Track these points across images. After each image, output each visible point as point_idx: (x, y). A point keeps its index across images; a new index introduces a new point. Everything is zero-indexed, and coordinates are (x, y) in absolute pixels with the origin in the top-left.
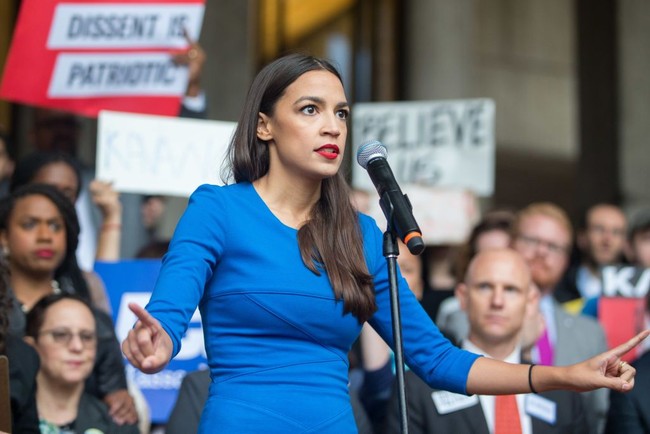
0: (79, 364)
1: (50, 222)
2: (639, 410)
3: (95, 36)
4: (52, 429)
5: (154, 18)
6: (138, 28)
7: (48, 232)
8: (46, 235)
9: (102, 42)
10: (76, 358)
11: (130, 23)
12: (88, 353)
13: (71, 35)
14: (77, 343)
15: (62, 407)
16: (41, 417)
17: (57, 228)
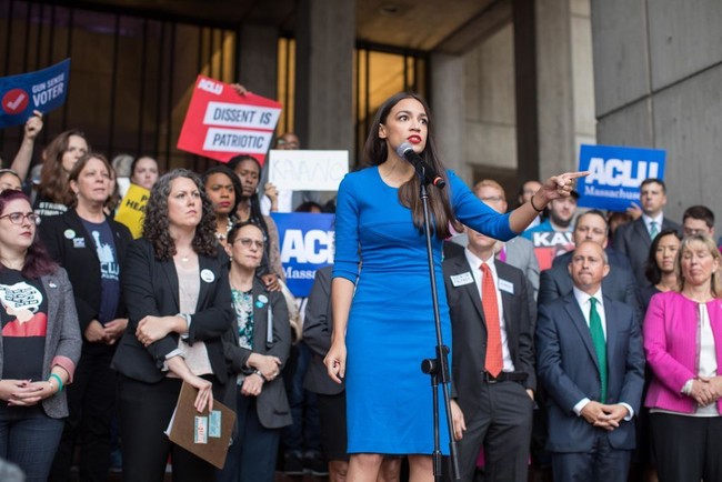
0: (255, 257)
1: (227, 187)
2: (557, 287)
3: (227, 120)
4: (239, 295)
5: (253, 113)
6: (245, 116)
7: (226, 192)
8: (226, 194)
9: (230, 123)
10: (253, 254)
11: (241, 114)
12: (259, 254)
13: (215, 118)
14: (254, 247)
15: (244, 282)
16: (232, 288)
17: (231, 190)
